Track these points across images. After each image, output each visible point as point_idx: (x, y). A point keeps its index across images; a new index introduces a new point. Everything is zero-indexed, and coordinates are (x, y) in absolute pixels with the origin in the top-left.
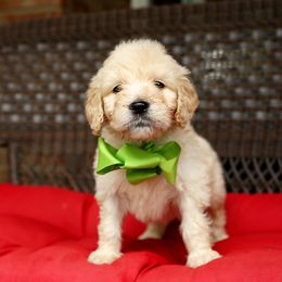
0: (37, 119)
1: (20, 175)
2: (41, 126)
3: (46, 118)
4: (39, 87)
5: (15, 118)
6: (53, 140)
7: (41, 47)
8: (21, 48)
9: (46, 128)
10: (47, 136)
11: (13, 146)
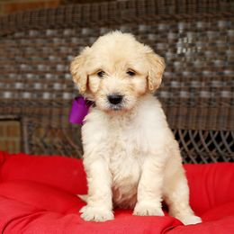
0: (46, 96)
1: (31, 145)
2: (50, 102)
3: (54, 96)
4: (48, 68)
5: (27, 95)
6: (61, 115)
7: (49, 32)
8: (32, 33)
9: (54, 104)
10: (56, 111)
11: (26, 120)
